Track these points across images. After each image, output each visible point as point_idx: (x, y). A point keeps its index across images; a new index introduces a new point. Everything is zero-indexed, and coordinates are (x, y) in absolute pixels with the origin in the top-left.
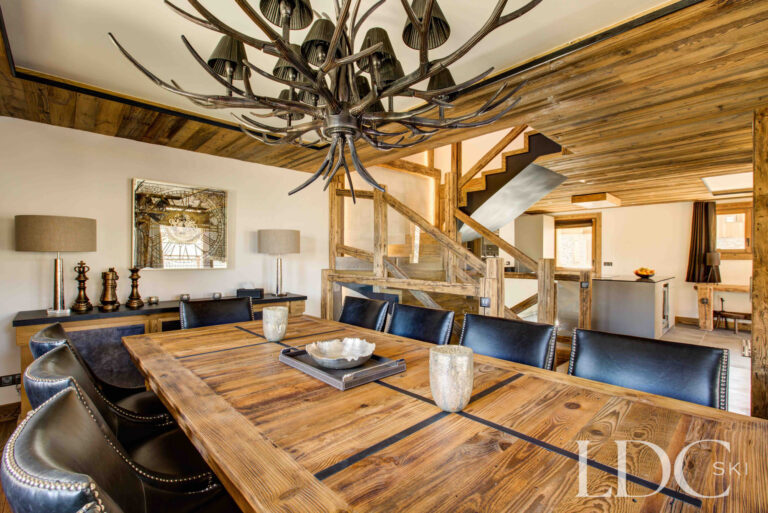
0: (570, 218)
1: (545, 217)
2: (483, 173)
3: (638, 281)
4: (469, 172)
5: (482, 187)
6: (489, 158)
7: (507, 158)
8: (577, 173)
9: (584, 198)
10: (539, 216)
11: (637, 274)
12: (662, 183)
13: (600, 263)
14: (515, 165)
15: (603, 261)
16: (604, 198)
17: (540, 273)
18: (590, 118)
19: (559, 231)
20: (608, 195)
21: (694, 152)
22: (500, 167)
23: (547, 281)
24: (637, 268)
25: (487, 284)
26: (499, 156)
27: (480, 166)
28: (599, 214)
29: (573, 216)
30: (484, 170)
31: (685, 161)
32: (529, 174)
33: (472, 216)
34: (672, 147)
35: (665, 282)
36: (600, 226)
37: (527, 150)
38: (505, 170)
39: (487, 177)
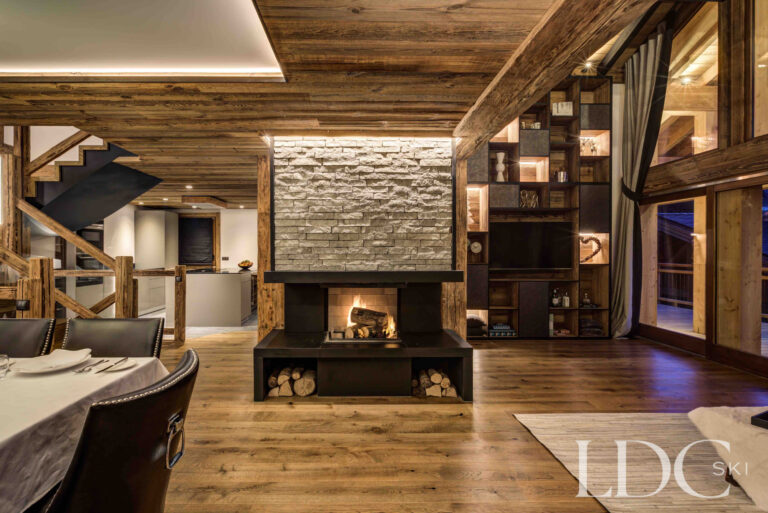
0: (193, 216)
2: (56, 162)
4: (39, 159)
5: (55, 177)
6: (64, 148)
7: (85, 152)
9: (193, 199)
13: (219, 258)
15: (222, 256)
17: (118, 270)
22: (77, 160)
23: (124, 278)
25: (25, 286)
26: (77, 148)
27: (53, 154)
28: (218, 215)
29: (196, 214)
36: (219, 224)
37: (106, 148)
38: (82, 164)
39: (61, 168)
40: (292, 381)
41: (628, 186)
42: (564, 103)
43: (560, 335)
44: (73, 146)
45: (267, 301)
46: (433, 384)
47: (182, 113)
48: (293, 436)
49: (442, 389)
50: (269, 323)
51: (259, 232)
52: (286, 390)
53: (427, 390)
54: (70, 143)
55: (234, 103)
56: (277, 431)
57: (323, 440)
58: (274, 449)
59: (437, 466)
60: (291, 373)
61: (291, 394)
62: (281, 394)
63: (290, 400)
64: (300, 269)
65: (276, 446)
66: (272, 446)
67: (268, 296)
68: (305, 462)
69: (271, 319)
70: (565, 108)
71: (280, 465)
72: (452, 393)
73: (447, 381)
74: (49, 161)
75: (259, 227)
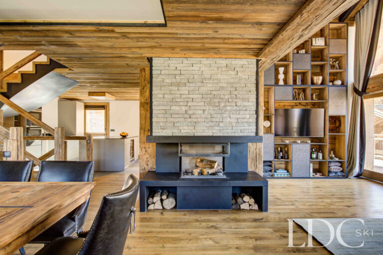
0: (93, 104)
1: (78, 103)
2: (19, 72)
3: (121, 138)
4: (9, 69)
5: (18, 80)
6: (23, 63)
7: (36, 65)
8: (83, 80)
9: (95, 94)
10: (74, 102)
11: (121, 135)
12: (129, 91)
13: (109, 130)
14: (41, 71)
15: (110, 129)
16: (104, 95)
17: (55, 136)
18: (73, 56)
19: (88, 111)
20: (106, 93)
21: (131, 80)
22: (32, 70)
23: (60, 140)
24: (121, 132)
25: (8, 143)
26: (31, 63)
27: (17, 67)
28: (108, 103)
29: (95, 103)
30: (20, 70)
31: (133, 83)
32: (52, 77)
33: (10, 100)
34: (121, 76)
35: (132, 139)
36: (109, 110)
37: (49, 63)
38: (34, 72)
39: (22, 75)
40: (162, 200)
41: (357, 88)
42: (320, 38)
43: (316, 176)
44: (29, 62)
45: (145, 154)
46: (245, 202)
47: (101, 44)
48: (166, 230)
49: (250, 205)
50: (146, 167)
51: (140, 113)
52: (158, 206)
53: (241, 206)
54: (27, 60)
55: (132, 38)
56: (156, 228)
57: (183, 232)
58: (156, 237)
59: (251, 246)
60: (161, 196)
61: (161, 208)
62: (155, 208)
63: (161, 211)
64: (166, 135)
65: (157, 235)
66: (155, 235)
67: (146, 151)
68: (175, 243)
69: (148, 165)
70: (320, 41)
71: (161, 245)
72: (256, 207)
73: (253, 200)
74: (15, 71)
75: (140, 110)
